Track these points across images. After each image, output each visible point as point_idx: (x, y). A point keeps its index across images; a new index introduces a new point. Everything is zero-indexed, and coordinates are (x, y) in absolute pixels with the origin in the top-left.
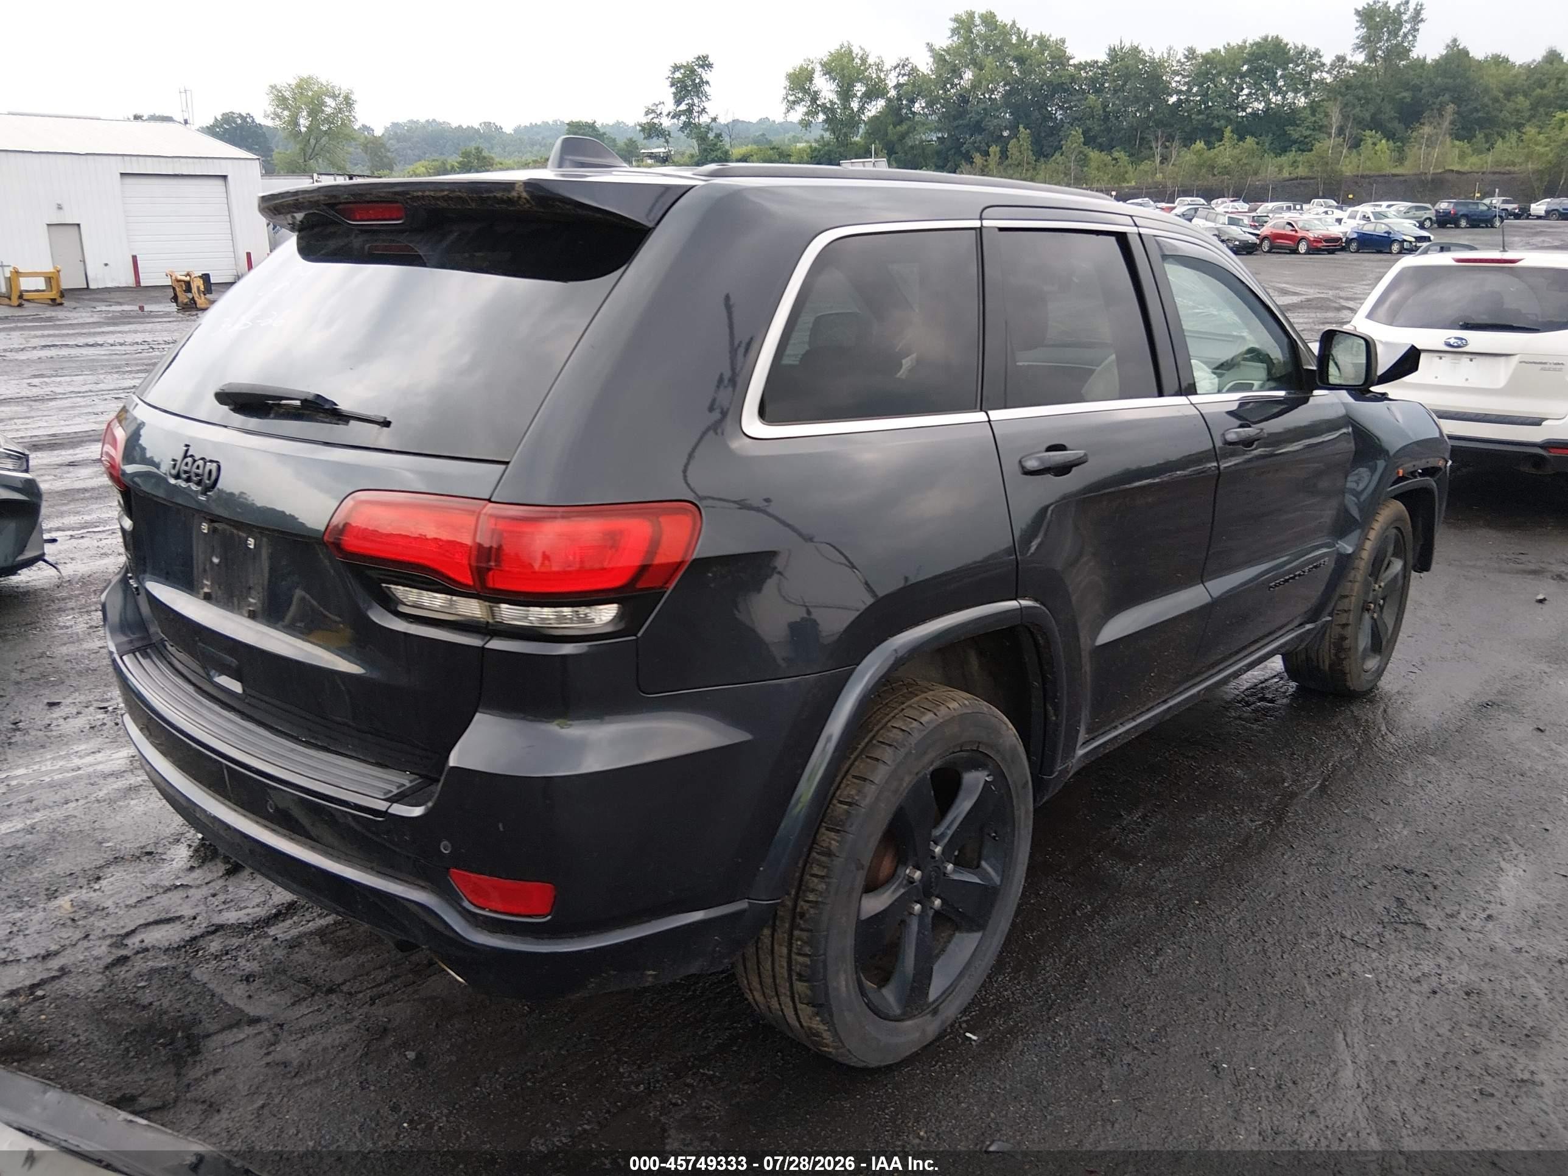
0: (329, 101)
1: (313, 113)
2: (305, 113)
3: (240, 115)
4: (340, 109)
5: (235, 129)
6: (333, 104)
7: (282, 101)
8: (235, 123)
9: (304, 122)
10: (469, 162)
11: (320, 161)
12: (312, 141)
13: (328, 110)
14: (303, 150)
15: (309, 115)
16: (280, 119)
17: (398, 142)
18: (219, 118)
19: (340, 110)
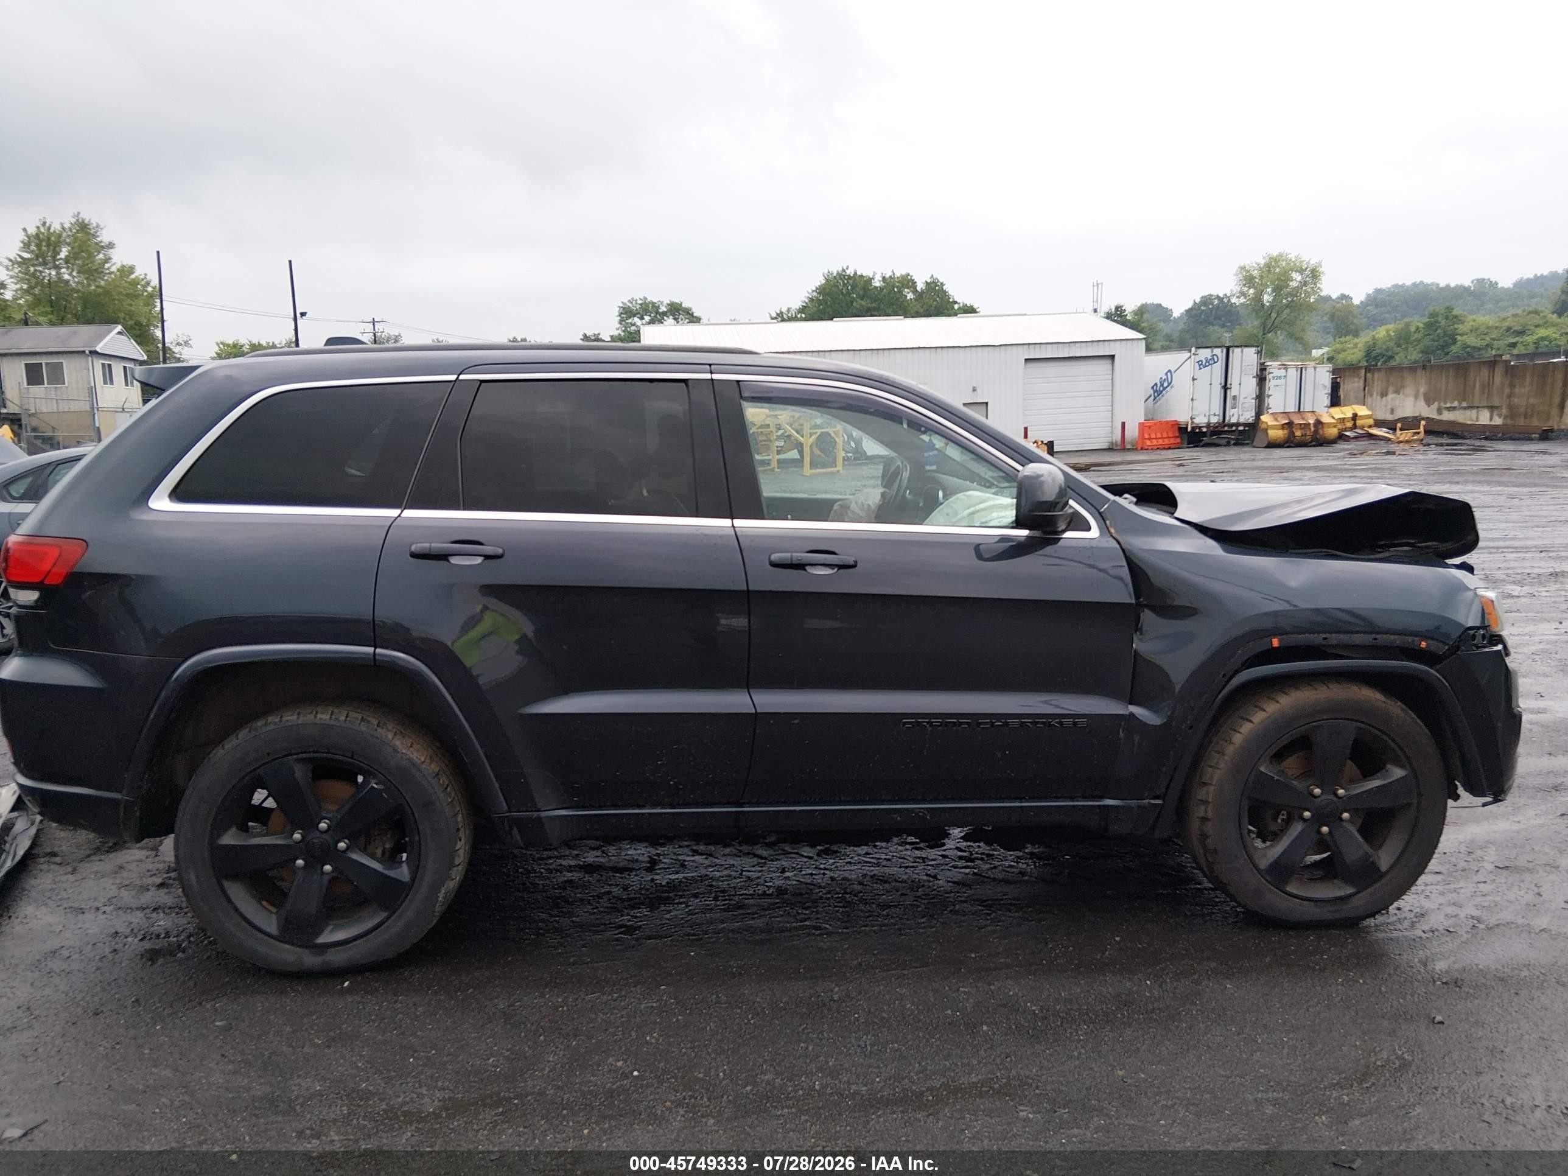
0: (1297, 277)
1: (1278, 289)
2: (1269, 290)
3: (1218, 297)
4: (1305, 282)
5: (1211, 310)
6: (1299, 278)
7: (1249, 280)
8: (1212, 304)
9: (1267, 298)
10: (1436, 322)
11: (1279, 332)
12: (1274, 315)
13: (1293, 284)
14: (1264, 324)
15: (1273, 291)
16: (1245, 298)
17: (1377, 306)
18: (1198, 301)
19: (1305, 284)
